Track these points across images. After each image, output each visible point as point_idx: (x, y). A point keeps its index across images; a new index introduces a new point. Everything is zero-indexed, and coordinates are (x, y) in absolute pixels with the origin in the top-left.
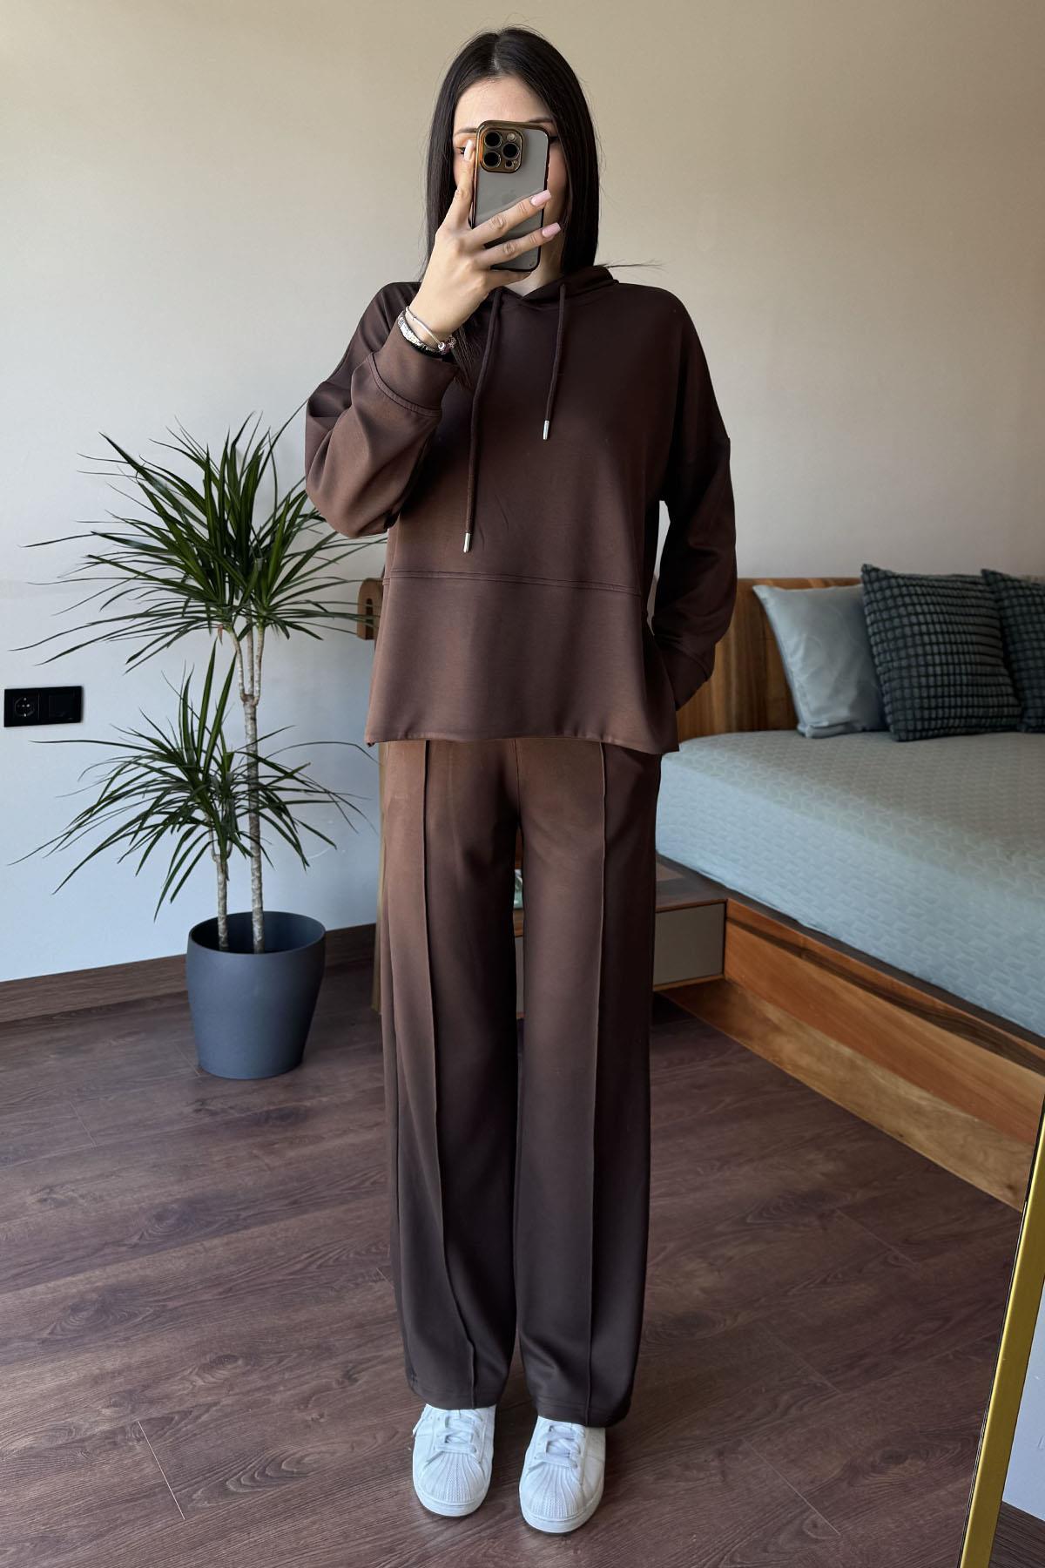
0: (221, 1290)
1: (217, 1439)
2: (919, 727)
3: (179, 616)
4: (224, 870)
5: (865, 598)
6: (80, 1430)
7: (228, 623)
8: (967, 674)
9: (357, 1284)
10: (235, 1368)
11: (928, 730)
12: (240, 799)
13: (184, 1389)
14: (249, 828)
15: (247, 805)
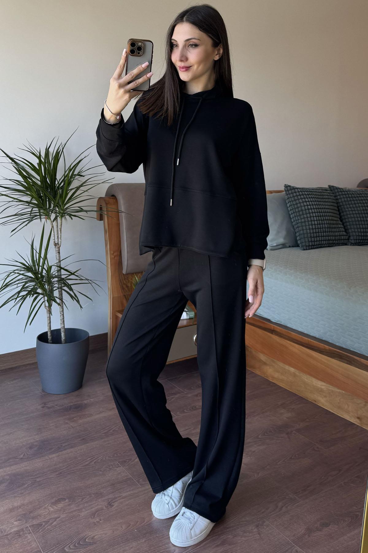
0: (57, 473)
1: (60, 532)
2: (311, 244)
3: (29, 215)
4: (50, 312)
5: (286, 197)
6: (6, 531)
7: (48, 216)
8: (327, 224)
9: (110, 468)
10: (65, 503)
11: (314, 245)
12: (55, 284)
13: (46, 512)
14: (58, 295)
15: (57, 286)
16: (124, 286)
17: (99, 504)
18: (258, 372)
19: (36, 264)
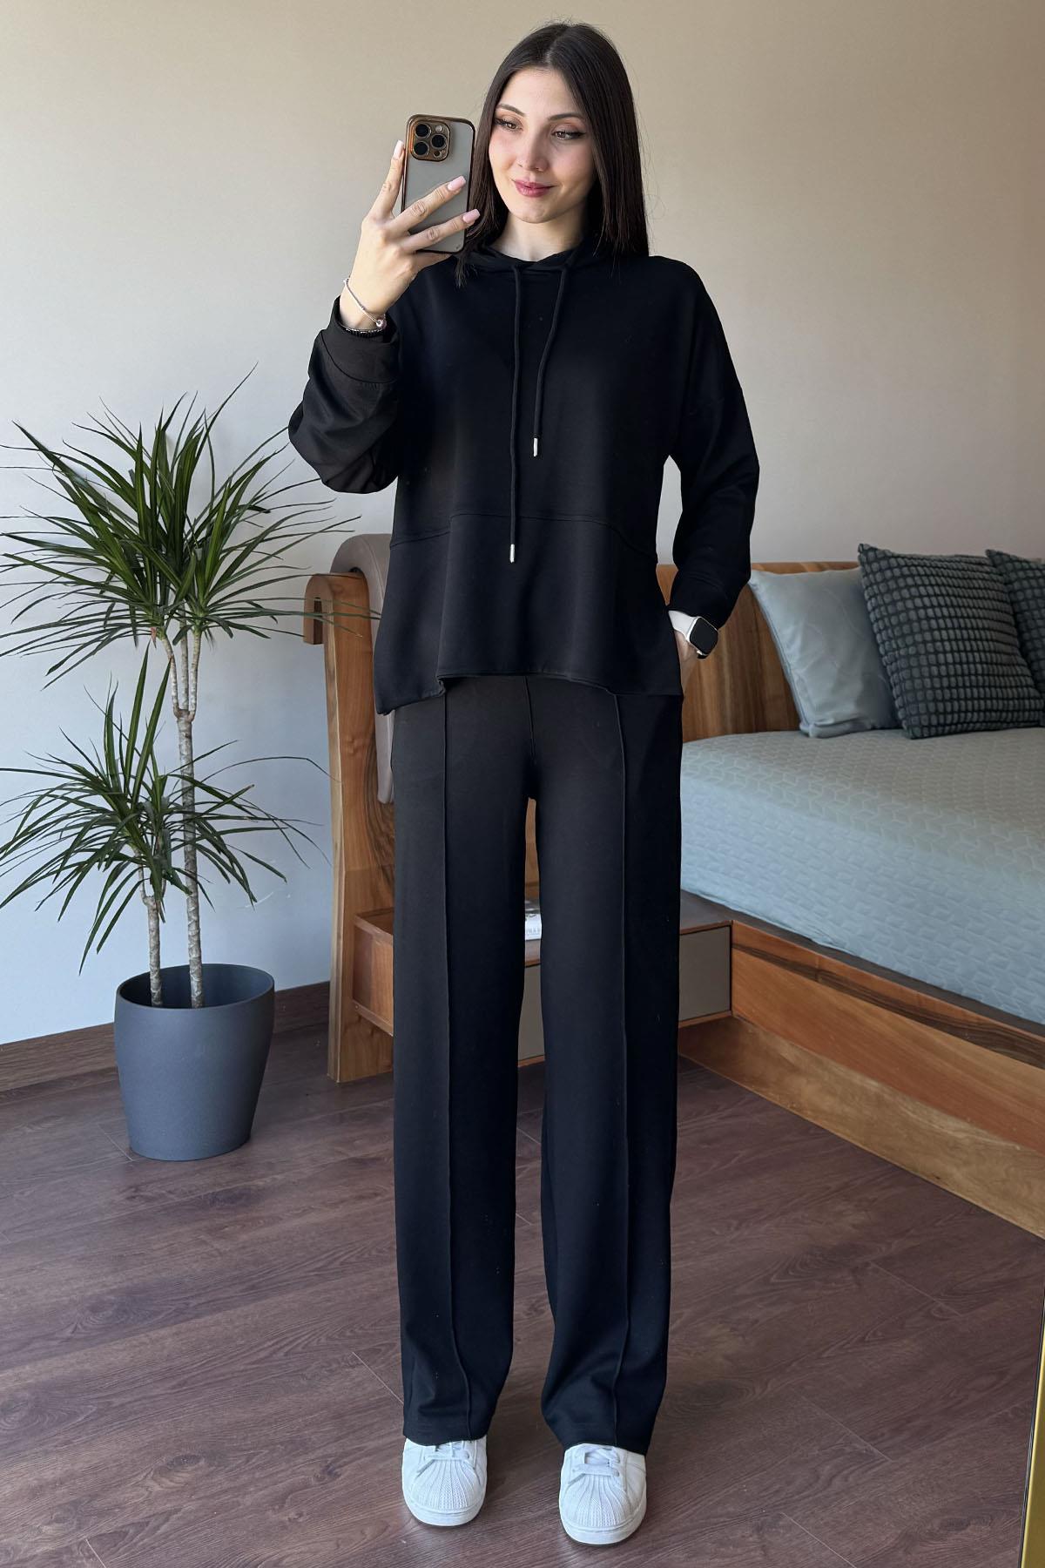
0: (174, 1383)
1: (179, 1552)
2: (934, 721)
3: (102, 623)
4: (157, 913)
5: (864, 581)
6: (20, 1551)
7: (159, 628)
8: (981, 663)
9: (331, 1371)
10: (196, 1470)
11: (945, 725)
12: (175, 831)
13: (139, 1496)
14: (184, 864)
15: (183, 838)
16: (383, 840)
17: (299, 1471)
18: (771, 1095)
19: (120, 770)
